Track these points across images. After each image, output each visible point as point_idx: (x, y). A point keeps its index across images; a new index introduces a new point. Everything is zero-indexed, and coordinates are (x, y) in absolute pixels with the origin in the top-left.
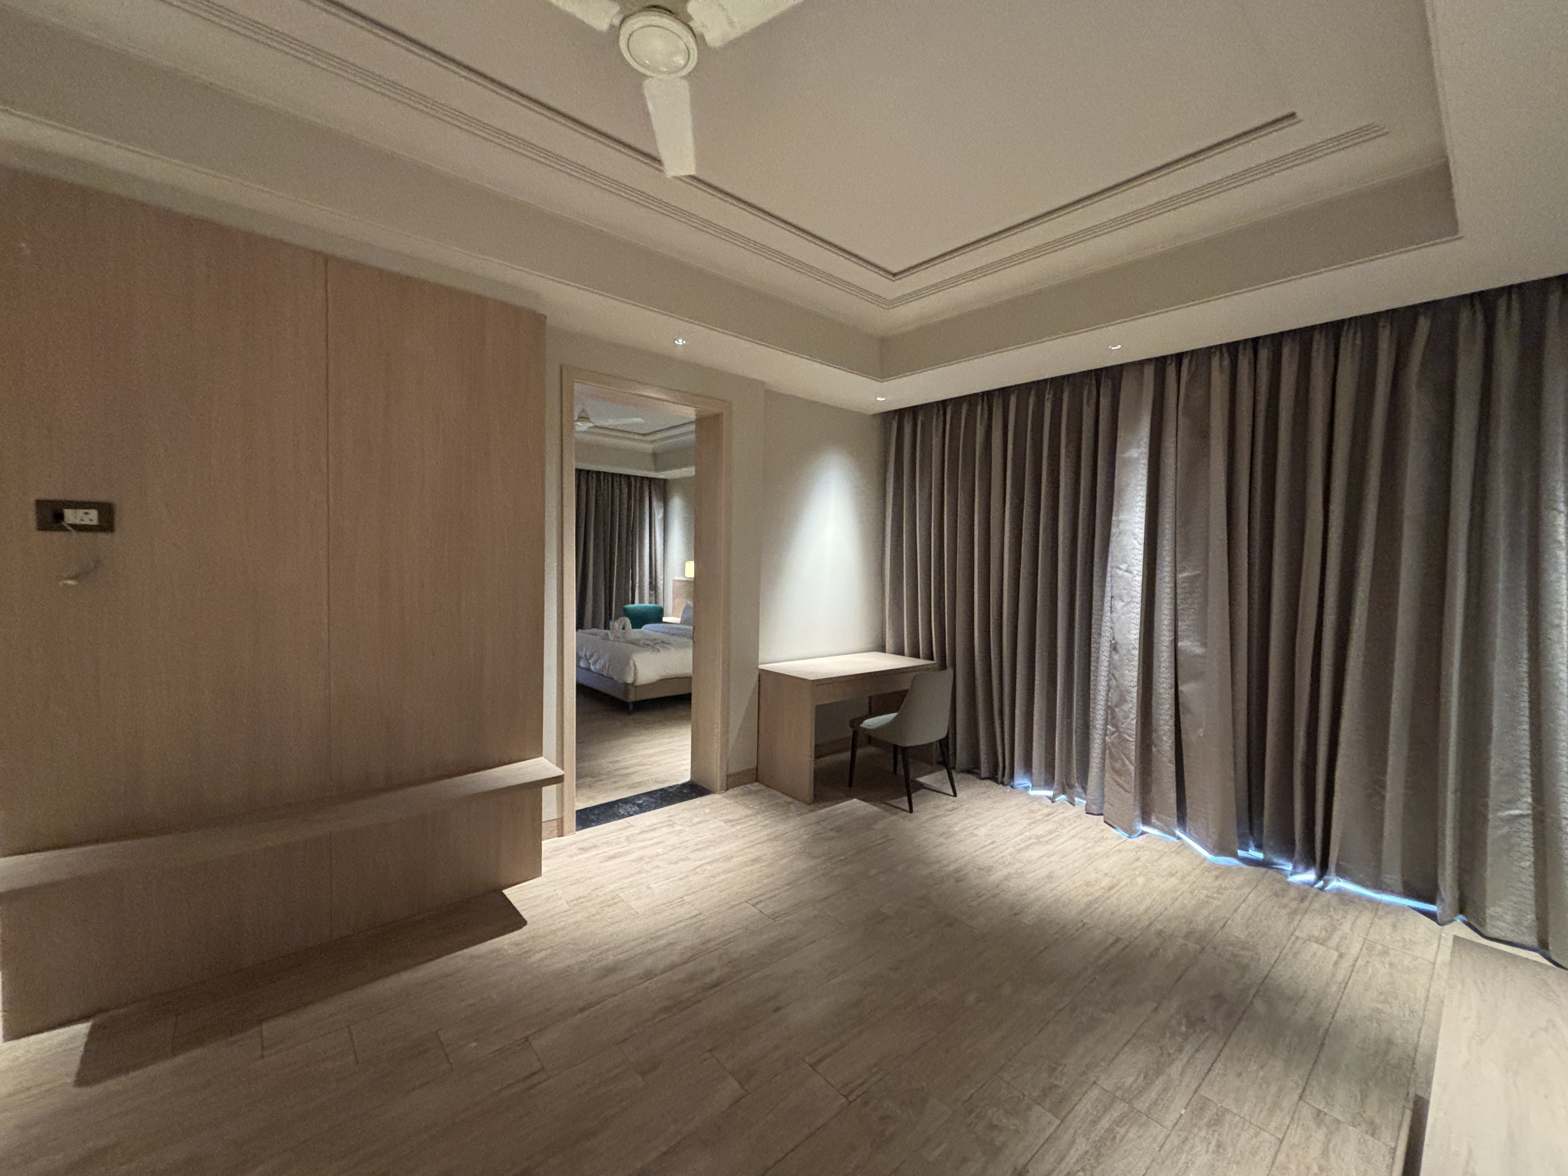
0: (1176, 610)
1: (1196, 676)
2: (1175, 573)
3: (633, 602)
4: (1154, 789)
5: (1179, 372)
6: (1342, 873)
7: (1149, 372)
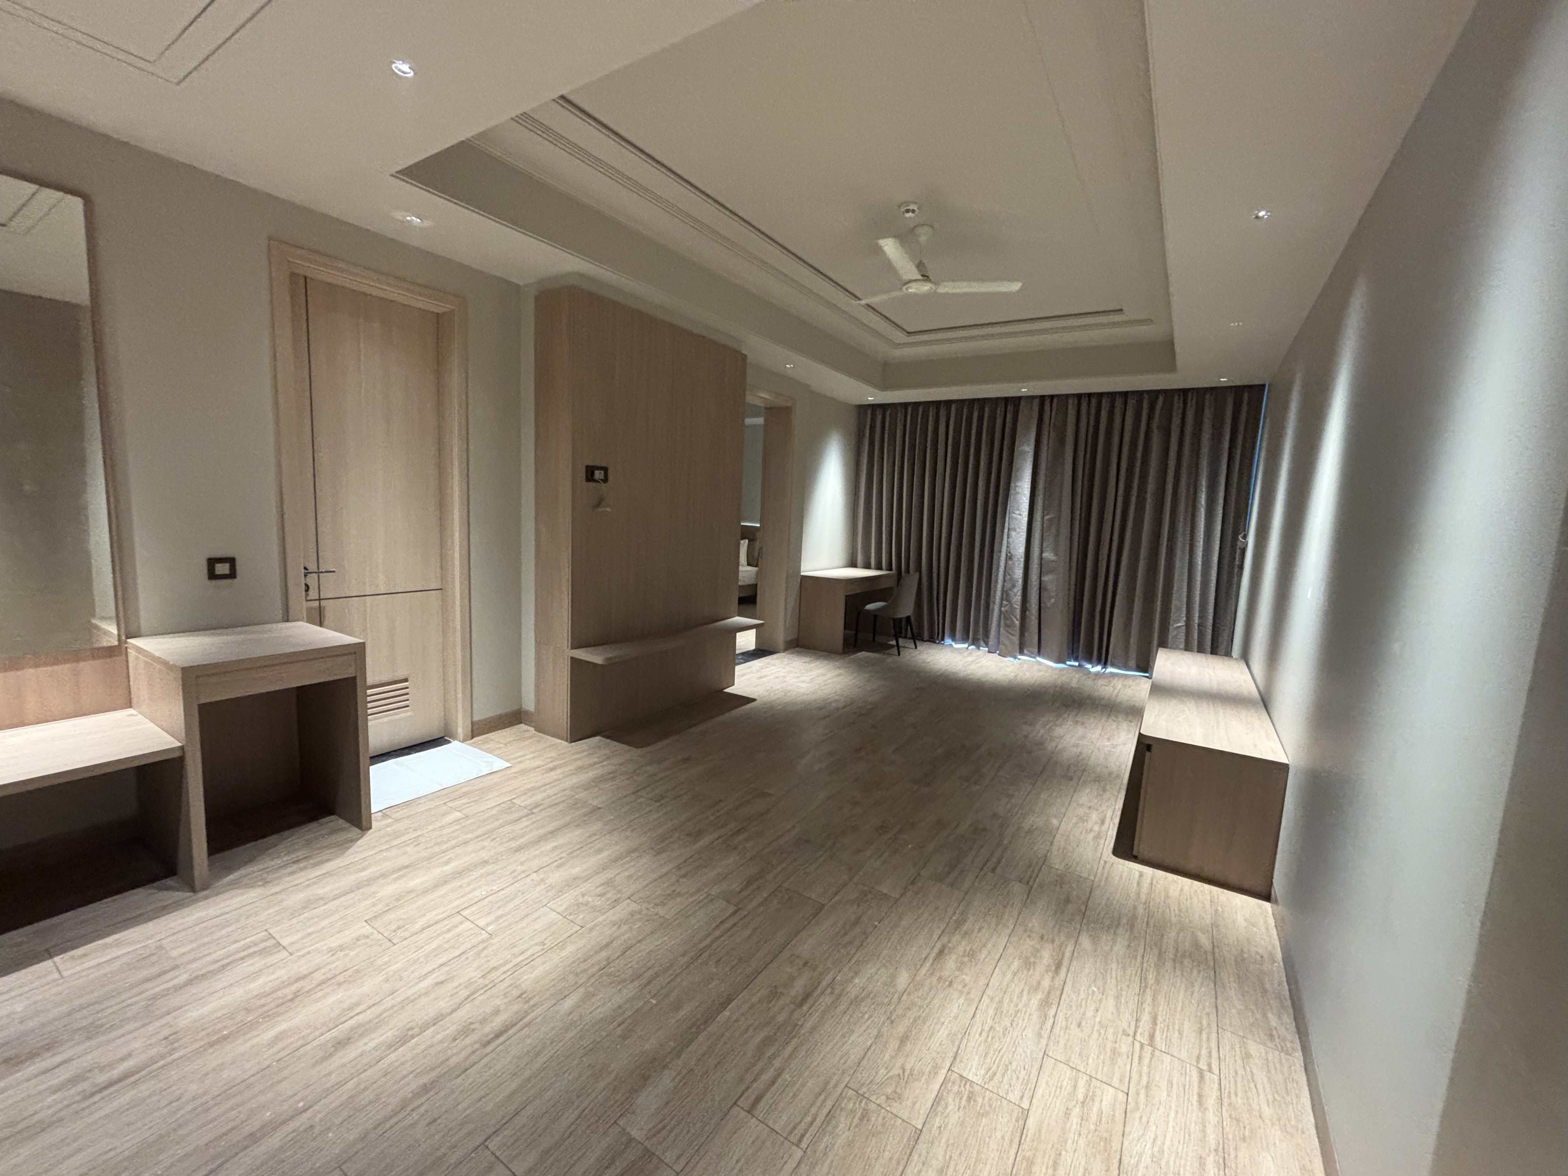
0: (1042, 536)
1: (1050, 572)
2: (1043, 518)
4: (1027, 634)
5: (1051, 406)
6: (1113, 665)
7: (1036, 402)
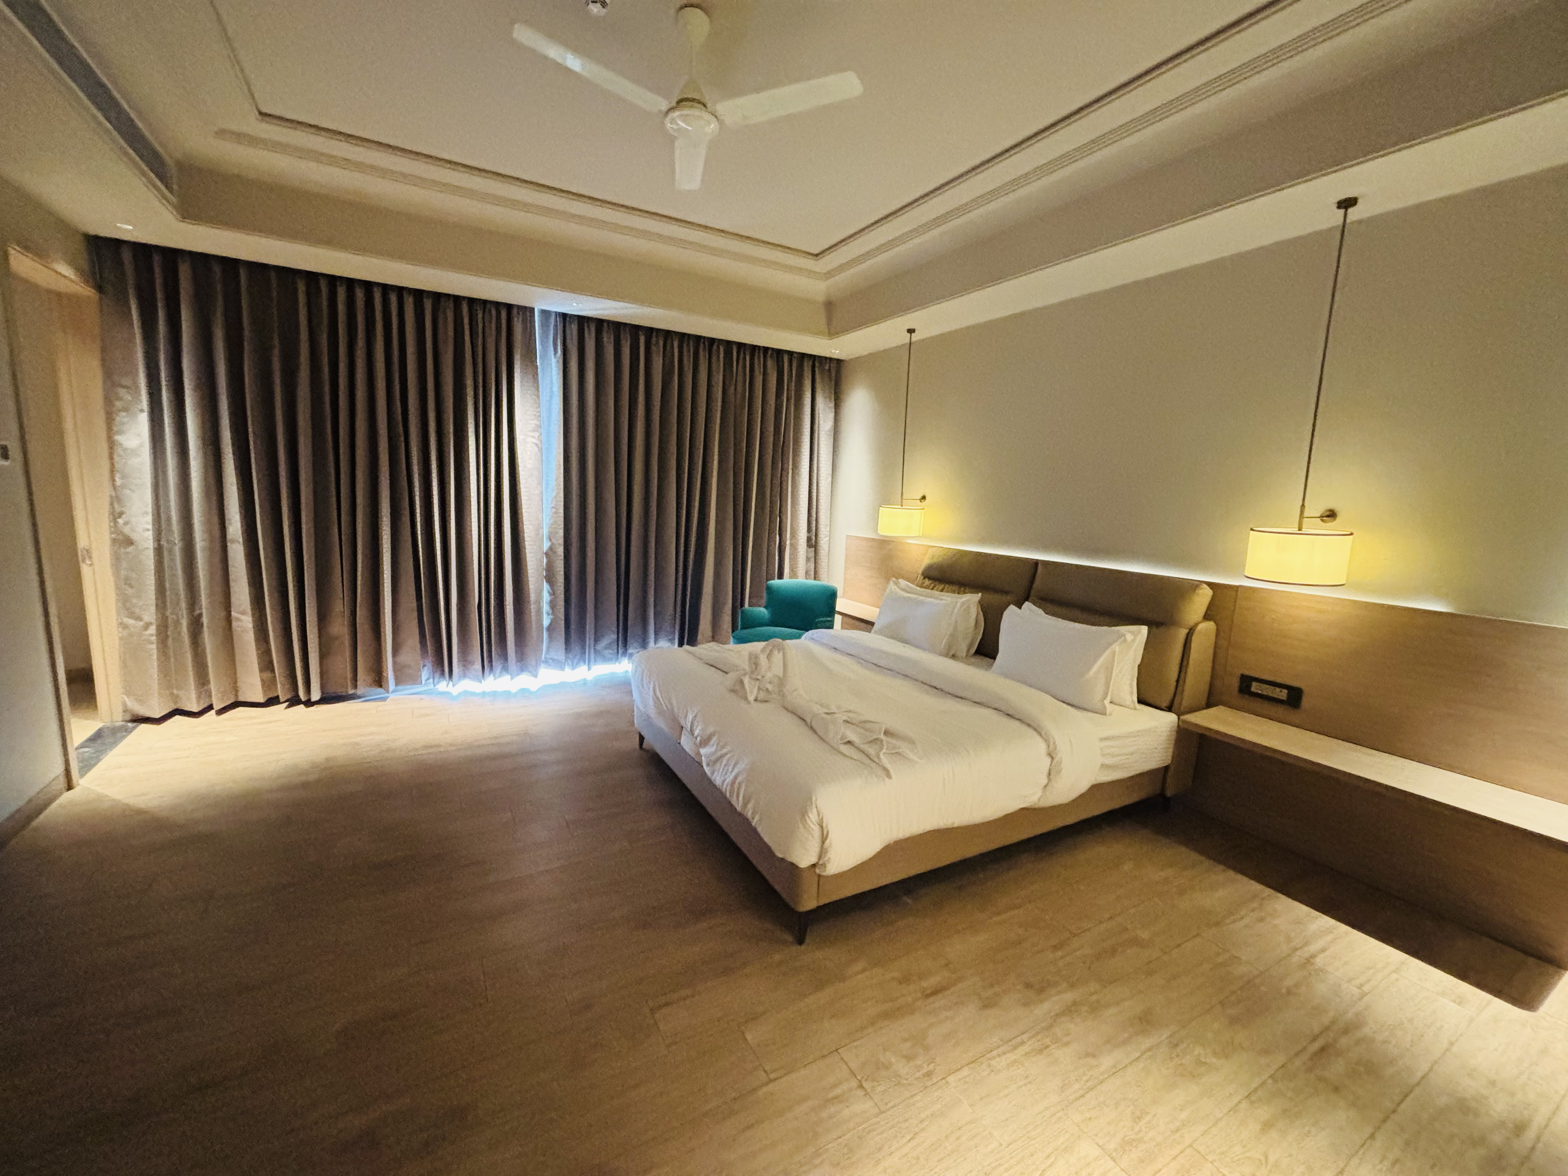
3: (781, 576)
